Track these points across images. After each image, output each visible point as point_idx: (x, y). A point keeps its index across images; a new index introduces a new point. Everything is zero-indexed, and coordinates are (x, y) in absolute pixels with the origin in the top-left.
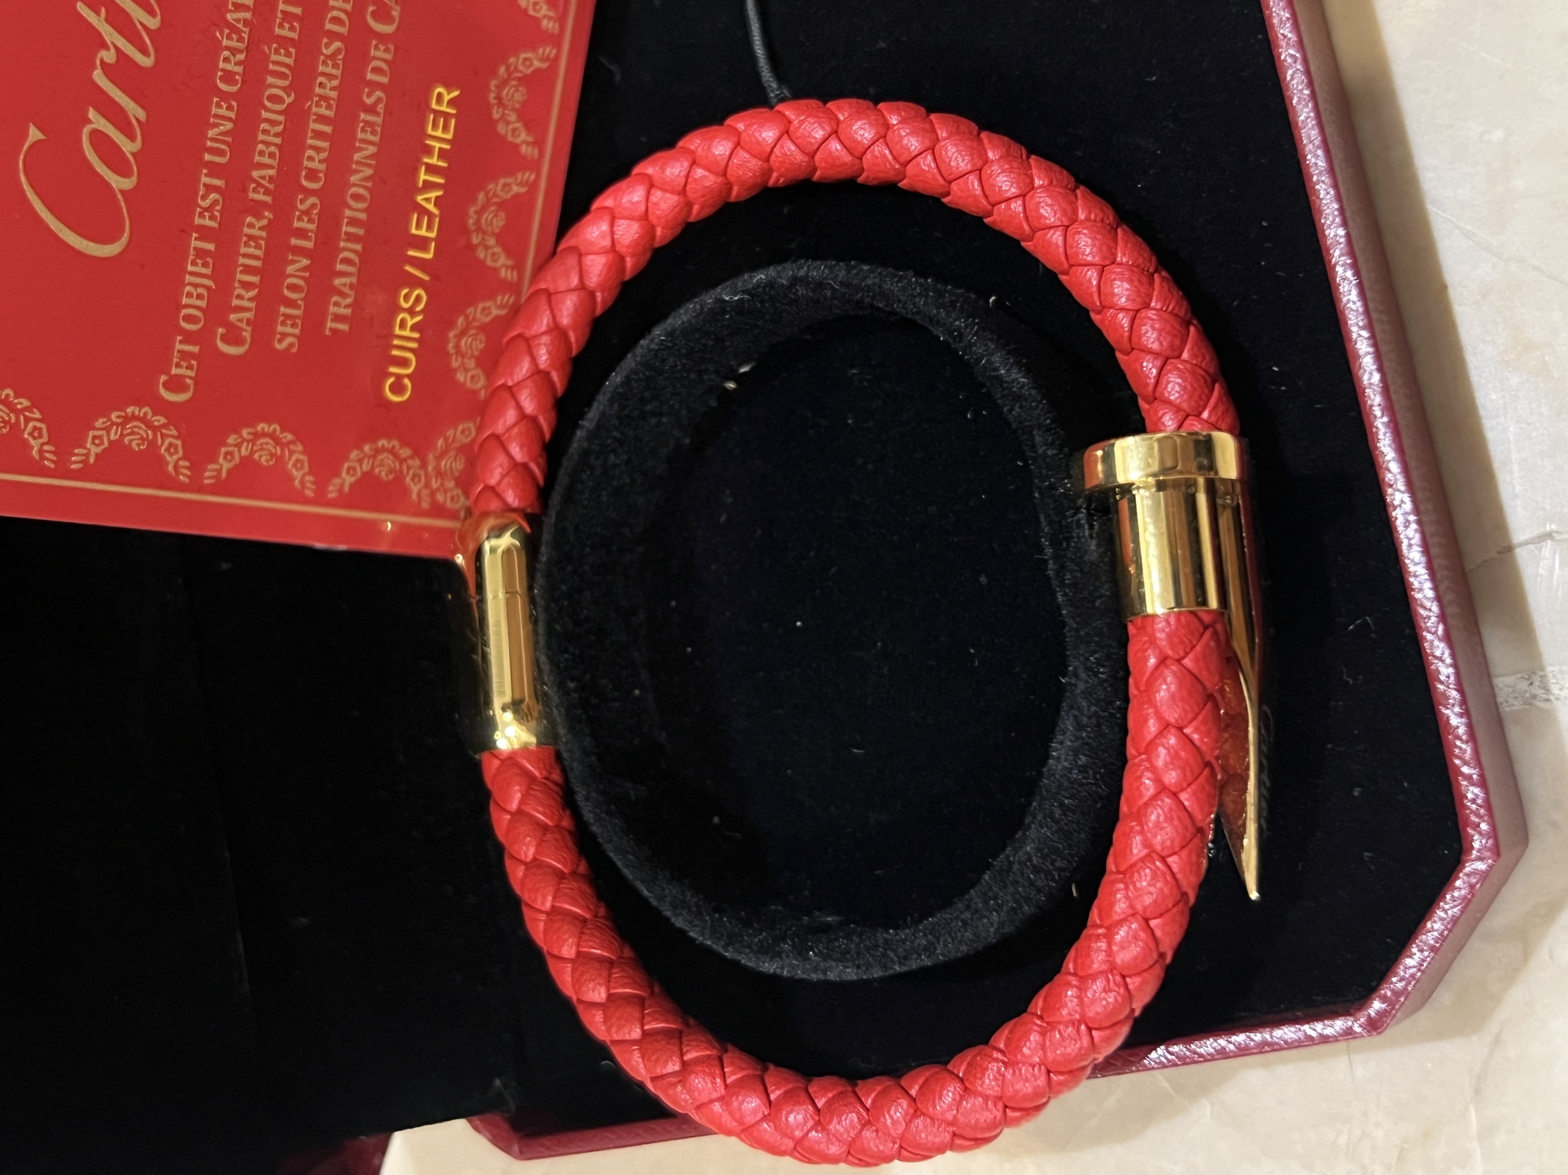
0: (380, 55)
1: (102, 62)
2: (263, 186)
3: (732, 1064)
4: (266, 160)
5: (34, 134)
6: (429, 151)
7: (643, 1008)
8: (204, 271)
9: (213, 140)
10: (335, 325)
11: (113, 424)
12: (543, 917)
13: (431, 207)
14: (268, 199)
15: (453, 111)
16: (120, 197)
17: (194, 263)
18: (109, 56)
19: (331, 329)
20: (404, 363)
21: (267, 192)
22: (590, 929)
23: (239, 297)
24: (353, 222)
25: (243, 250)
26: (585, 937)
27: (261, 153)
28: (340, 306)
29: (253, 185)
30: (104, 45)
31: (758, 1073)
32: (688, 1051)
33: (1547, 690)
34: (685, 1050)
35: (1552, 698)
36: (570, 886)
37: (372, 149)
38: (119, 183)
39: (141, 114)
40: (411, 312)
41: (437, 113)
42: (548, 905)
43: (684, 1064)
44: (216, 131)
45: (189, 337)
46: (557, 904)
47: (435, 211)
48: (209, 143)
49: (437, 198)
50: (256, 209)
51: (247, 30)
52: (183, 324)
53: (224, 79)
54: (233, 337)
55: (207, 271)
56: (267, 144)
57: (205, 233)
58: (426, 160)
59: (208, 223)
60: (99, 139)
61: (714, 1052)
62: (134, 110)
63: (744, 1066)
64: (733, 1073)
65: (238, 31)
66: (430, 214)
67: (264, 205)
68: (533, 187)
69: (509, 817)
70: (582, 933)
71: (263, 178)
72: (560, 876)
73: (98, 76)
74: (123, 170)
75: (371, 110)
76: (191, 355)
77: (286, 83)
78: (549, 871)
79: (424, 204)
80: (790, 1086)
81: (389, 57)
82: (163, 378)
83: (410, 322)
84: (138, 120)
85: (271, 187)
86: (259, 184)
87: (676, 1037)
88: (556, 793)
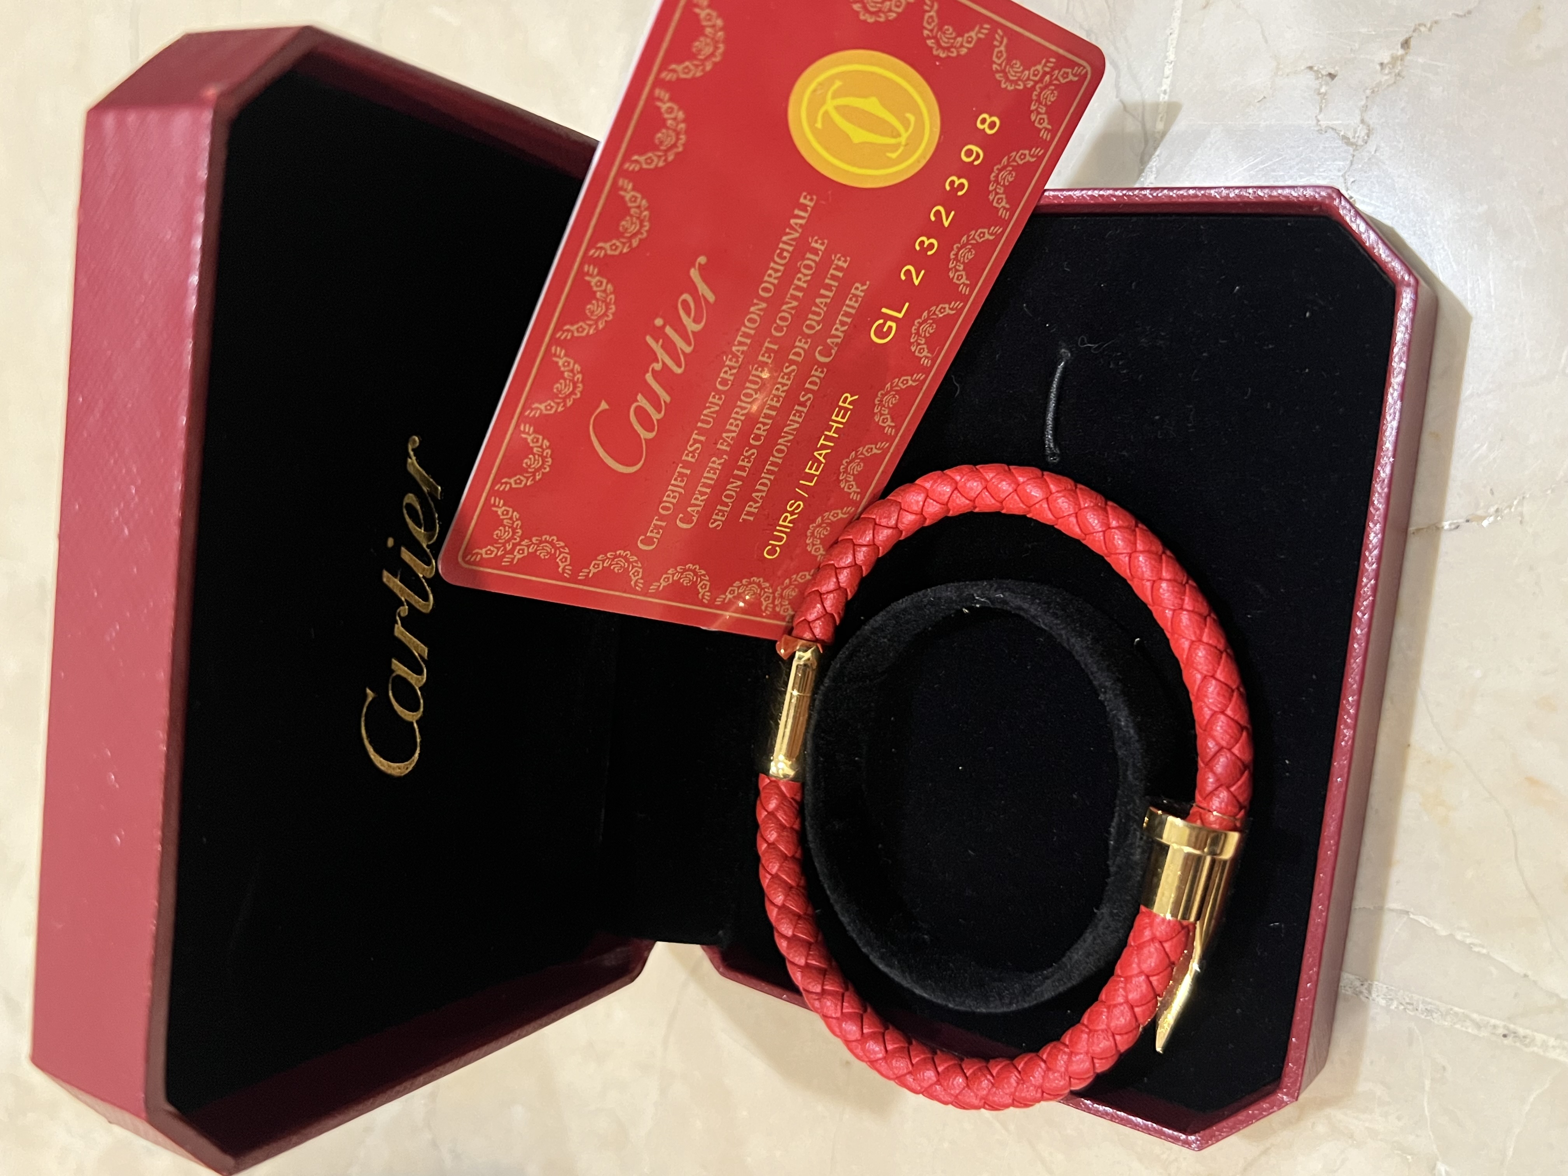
0: (817, 374)
1: (653, 369)
2: (727, 441)
3: (849, 1002)
4: (733, 428)
5: (604, 406)
6: (830, 428)
7: (810, 949)
8: (680, 484)
9: (705, 415)
10: (746, 517)
11: (608, 558)
12: (769, 877)
13: (821, 458)
14: (728, 449)
15: (851, 407)
16: (644, 442)
17: (676, 480)
18: (658, 366)
19: (743, 519)
20: (780, 539)
21: (729, 445)
22: (793, 894)
23: (697, 499)
24: (773, 464)
25: (706, 475)
26: (789, 898)
27: (731, 424)
28: (752, 508)
29: (721, 441)
30: (657, 360)
31: (861, 1012)
32: (827, 985)
33: (1370, 992)
34: (825, 983)
35: (1371, 998)
36: (790, 865)
37: (796, 426)
38: (644, 435)
39: (668, 399)
40: (792, 513)
41: (841, 408)
42: (774, 871)
43: (823, 990)
44: (708, 410)
45: (662, 518)
46: (780, 873)
47: (823, 461)
48: (702, 417)
49: (826, 454)
50: (719, 454)
51: (742, 357)
52: (660, 510)
53: (721, 383)
54: (687, 519)
55: (683, 484)
56: (736, 419)
57: (686, 465)
58: (826, 433)
59: (690, 459)
60: (640, 411)
61: (841, 990)
62: (664, 397)
63: (855, 1006)
64: (847, 1007)
65: (738, 357)
66: (820, 462)
67: (725, 452)
68: (885, 451)
69: (766, 813)
70: (788, 895)
71: (728, 437)
72: (785, 857)
73: (649, 377)
74: (649, 427)
75: (803, 404)
76: (661, 527)
77: (756, 387)
78: (779, 854)
79: (818, 456)
80: (876, 1030)
81: (822, 375)
82: (642, 537)
83: (789, 518)
84: (665, 402)
85: (732, 442)
86: (725, 441)
87: (823, 972)
88: (796, 809)
